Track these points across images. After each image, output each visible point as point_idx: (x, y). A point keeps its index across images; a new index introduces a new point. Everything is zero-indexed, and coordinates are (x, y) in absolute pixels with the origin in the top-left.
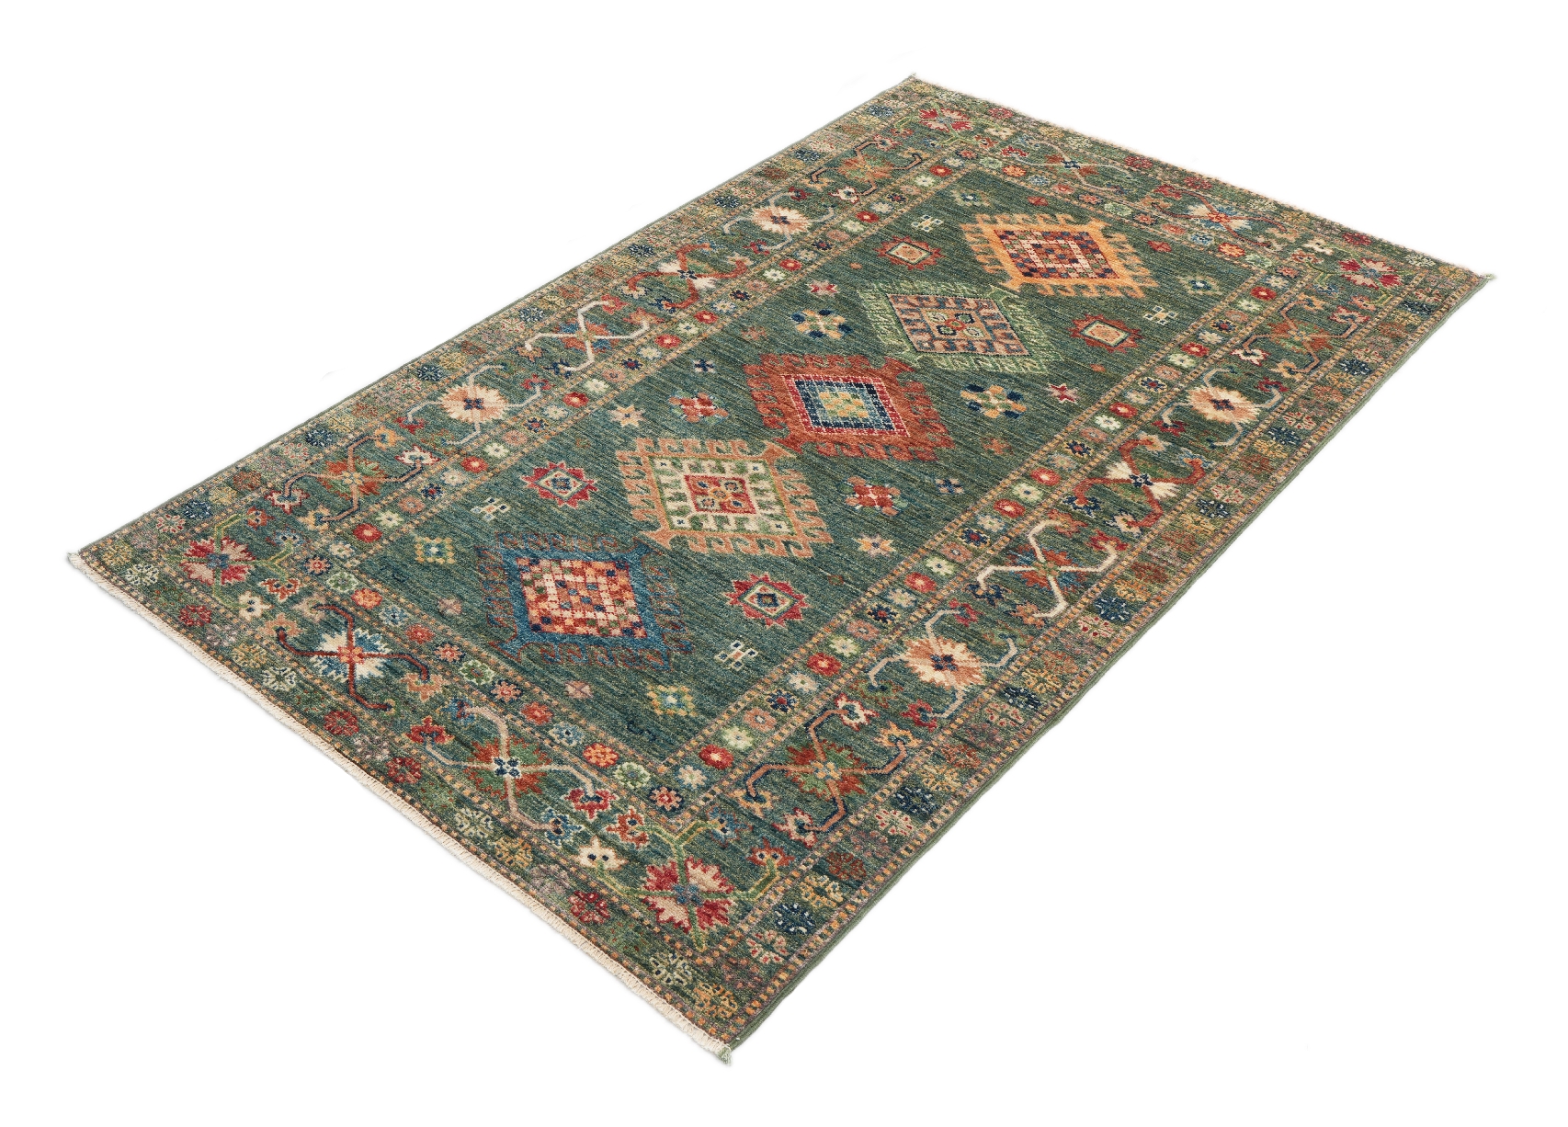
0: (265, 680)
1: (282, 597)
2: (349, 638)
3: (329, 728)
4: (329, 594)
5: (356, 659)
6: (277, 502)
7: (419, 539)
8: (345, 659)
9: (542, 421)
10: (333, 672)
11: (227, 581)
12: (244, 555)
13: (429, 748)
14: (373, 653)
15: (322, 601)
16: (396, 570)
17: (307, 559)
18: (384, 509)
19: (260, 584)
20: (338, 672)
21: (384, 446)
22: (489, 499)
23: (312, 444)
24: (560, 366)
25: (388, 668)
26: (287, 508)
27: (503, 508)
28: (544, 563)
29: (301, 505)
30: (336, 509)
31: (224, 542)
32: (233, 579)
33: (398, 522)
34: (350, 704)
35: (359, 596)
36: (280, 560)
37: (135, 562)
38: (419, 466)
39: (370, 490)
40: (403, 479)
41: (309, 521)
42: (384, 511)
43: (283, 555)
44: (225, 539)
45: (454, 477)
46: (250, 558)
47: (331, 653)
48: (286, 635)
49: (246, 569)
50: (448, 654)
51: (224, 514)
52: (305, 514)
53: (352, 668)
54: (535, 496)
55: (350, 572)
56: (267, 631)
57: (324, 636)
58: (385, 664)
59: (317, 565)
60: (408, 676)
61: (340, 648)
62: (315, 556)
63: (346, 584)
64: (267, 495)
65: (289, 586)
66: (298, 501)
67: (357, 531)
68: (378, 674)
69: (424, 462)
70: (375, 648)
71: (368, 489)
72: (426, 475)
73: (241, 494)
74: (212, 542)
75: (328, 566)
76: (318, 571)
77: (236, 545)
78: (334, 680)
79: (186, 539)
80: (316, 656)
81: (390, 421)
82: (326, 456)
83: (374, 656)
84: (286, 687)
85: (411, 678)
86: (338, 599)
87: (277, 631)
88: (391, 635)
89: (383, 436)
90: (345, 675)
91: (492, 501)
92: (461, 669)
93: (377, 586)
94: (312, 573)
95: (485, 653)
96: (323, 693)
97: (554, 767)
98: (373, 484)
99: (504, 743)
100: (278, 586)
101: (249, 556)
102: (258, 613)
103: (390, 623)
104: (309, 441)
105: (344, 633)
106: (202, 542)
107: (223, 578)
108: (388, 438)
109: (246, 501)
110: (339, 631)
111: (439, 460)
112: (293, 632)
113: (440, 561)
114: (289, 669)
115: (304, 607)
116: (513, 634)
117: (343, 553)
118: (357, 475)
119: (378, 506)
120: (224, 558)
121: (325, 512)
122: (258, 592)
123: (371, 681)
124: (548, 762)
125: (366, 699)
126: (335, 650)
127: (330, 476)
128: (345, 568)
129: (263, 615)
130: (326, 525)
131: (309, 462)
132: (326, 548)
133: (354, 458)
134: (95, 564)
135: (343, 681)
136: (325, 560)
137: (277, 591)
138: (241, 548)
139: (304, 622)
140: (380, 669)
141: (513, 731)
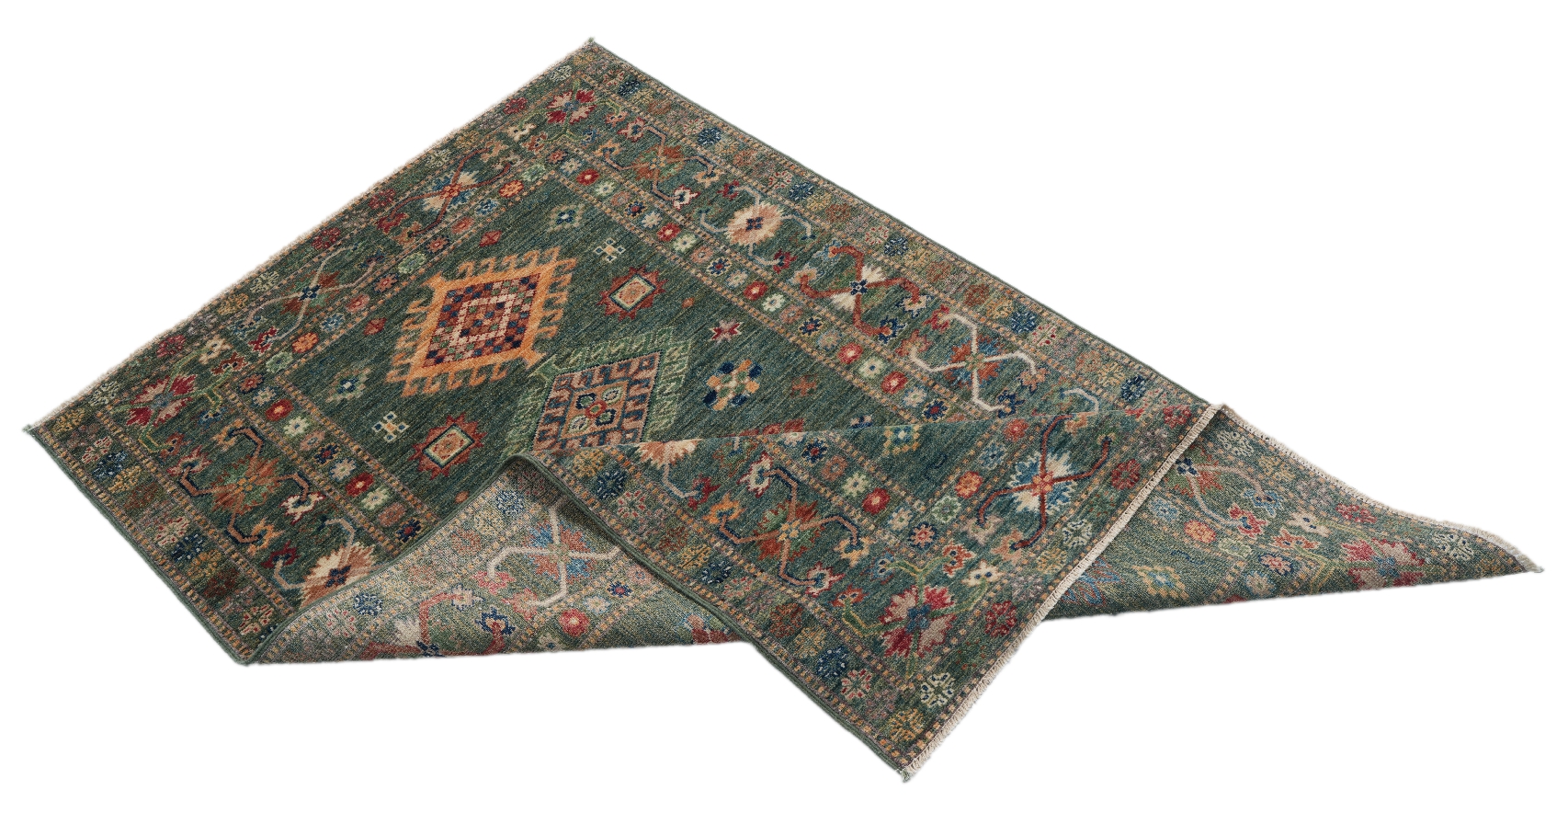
0: (1081, 544)
1: (969, 555)
2: (1021, 489)
3: (1132, 483)
4: (962, 518)
5: (1047, 479)
7: (886, 453)
8: (1048, 488)
10: (1065, 494)
12: (908, 595)
14: (1039, 466)
15: (973, 521)
16: (930, 465)
17: (914, 546)
18: (839, 492)
19: (952, 576)
20: (1065, 490)
21: (735, 513)
25: (1058, 450)
30: (840, 535)
32: (945, 597)
33: (860, 475)
34: (1102, 472)
35: (967, 492)
37: (918, 703)
38: (773, 473)
39: (809, 511)
40: (794, 484)
41: (854, 557)
42: (842, 492)
43: (906, 567)
44: (883, 621)
46: (914, 589)
47: (1042, 500)
48: (1021, 541)
49: (930, 589)
52: (846, 562)
53: (1060, 479)
55: (932, 506)
56: (1016, 557)
57: (1019, 509)
58: (1054, 453)
59: (923, 534)
60: (1068, 430)
61: (1035, 495)
62: (909, 540)
63: (946, 507)
64: (814, 596)
65: (954, 553)
66: (826, 571)
67: (868, 510)
68: (1066, 457)
69: (768, 467)
70: (1034, 466)
71: (805, 514)
72: (788, 463)
73: (808, 623)
74: (886, 634)
75: (923, 527)
76: (932, 534)
77: (894, 606)
78: (1074, 491)
79: (881, 662)
80: (1046, 511)
81: (694, 513)
82: (750, 562)
83: (1043, 466)
84: (1087, 529)
85: (1071, 427)
86: (968, 509)
87: (1016, 550)
88: (1017, 454)
89: (721, 515)
90: (1067, 484)
93: (952, 479)
94: (934, 538)
96: (1091, 497)
98: (799, 511)
100: (953, 563)
101: (910, 591)
102: (993, 569)
103: (1002, 458)
105: (1015, 495)
106: (887, 644)
107: (944, 605)
108: (726, 509)
109: (820, 614)
110: (1013, 499)
111: (764, 453)
112: (1016, 536)
113: (917, 427)
114: (1065, 529)
115: (981, 537)
117: (903, 517)
118: (785, 527)
119: (835, 498)
121: (845, 543)
122: (961, 575)
123: (1074, 461)
125: (1097, 461)
126: (1037, 498)
127: (785, 551)
128: (927, 511)
129: (994, 565)
130: (862, 540)
131: (758, 574)
132: (897, 533)
133: (756, 534)
134: (921, 744)
135: (1075, 484)
136: (916, 531)
137: (960, 561)
139: (1002, 530)
140: (1059, 456)
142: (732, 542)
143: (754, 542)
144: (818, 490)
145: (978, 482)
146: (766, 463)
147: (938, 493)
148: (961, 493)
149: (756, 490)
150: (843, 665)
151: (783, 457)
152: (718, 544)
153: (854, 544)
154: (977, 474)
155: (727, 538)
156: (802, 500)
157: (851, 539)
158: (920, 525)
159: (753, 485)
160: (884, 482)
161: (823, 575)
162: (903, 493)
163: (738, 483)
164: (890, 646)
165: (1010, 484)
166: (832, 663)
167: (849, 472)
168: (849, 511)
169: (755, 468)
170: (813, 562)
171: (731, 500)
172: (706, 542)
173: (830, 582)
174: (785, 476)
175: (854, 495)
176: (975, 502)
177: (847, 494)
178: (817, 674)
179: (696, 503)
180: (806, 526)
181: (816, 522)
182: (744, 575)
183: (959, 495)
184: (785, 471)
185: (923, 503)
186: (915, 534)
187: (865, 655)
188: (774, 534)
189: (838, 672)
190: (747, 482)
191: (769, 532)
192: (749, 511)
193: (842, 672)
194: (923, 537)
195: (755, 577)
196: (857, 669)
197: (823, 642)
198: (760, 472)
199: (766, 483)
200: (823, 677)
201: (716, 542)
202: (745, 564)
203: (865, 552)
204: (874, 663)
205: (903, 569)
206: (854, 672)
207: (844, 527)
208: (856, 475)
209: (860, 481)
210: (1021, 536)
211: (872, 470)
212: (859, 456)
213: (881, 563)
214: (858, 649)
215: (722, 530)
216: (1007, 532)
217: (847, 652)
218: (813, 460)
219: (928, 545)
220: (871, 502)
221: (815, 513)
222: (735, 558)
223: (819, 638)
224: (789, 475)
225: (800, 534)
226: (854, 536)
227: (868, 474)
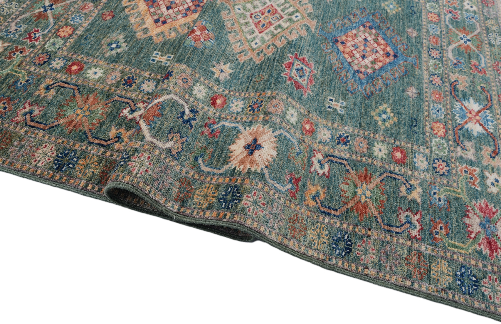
1: (475, 170)
2: (466, 123)
4: (452, 148)
5: (473, 113)
6: (418, 227)
7: (383, 128)
8: (478, 118)
9: (250, 106)
10: (488, 118)
11: (494, 210)
12: (470, 215)
13: (483, 65)
14: (464, 108)
15: (459, 149)
16: (411, 126)
17: (442, 175)
18: (375, 158)
19: (479, 189)
20: (487, 116)
21: (322, 193)
22: (329, 109)
23: (351, 245)
24: (186, 118)
26: (418, 217)
27: (331, 100)
28: (356, 68)
29: (409, 208)
30: (397, 184)
31: (473, 236)
32: (490, 207)
33: (378, 144)
34: (495, 102)
35: (441, 133)
36: (456, 190)
38: (327, 160)
39: (366, 175)
40: (344, 162)
41: (416, 195)
42: (376, 157)
43: (450, 191)
44: (471, 238)
45: (324, 135)
46: (469, 208)
47: (481, 125)
48: (492, 152)
49: (478, 204)
50: (437, 81)
51: (455, 257)
52: (414, 201)
53: (480, 111)
54: (315, 86)
55: (431, 147)
56: (499, 163)
57: (475, 134)
58: (465, 100)
59: (441, 167)
60: (461, 89)
61: (475, 123)
62: (436, 172)
63: (438, 145)
64: (419, 239)
65: (466, 172)
66: (408, 213)
67: (402, 162)
68: (471, 100)
69: (321, 158)
70: (461, 109)
71: (365, 178)
72: (331, 151)
73: (430, 260)
74: (480, 245)
75: (436, 161)
76: (444, 164)
77: (469, 226)
78: (491, 115)
80: (488, 130)
81: (297, 201)
82: (357, 226)
83: (465, 107)
85: (461, 87)
86: (451, 143)
87: (494, 158)
88: (448, 107)
89: (314, 198)
90: (485, 113)
91: (329, 107)
92: (439, 72)
93: (428, 129)
94: (448, 166)
95: (425, 68)
97: (451, 27)
98: (360, 177)
99: (456, 45)
100: (471, 178)
101: (468, 211)
102: (495, 176)
103: (443, 110)
104: (349, 249)
105: (466, 127)
106: (486, 251)
107: (494, 213)
108: (313, 193)
109: (433, 251)
110: (467, 129)
111: (314, 150)
112: (487, 150)
113: (388, 110)
116: (405, 63)
117: (421, 159)
118: (359, 191)
119: (375, 162)
120: (482, 225)
121: (403, 189)
122: (483, 186)
123: (478, 100)
124: (451, 30)
125: (487, 97)
126: (478, 125)
127: (373, 208)
128: (431, 151)
130: (411, 182)
131: (369, 233)
132: (426, 171)
133: (346, 204)
135: (488, 111)
136: (434, 165)
137: (474, 176)
138: (467, 220)
139: (478, 149)
140: (469, 101)
141: (449, 44)
142: (334, 215)
143: (348, 209)
144: (362, 160)
145: (442, 126)
146: (319, 156)
147: (428, 139)
148: (439, 135)
149: (324, 174)
150: (474, 279)
151: (327, 149)
152: (327, 220)
153: (409, 187)
154: (438, 122)
155: (329, 214)
156: (356, 170)
157: (405, 184)
158: (434, 161)
159: (321, 172)
160: (394, 143)
161: (407, 216)
162: (409, 145)
163: (311, 173)
164: (488, 252)
165: (458, 121)
166: (466, 281)
167: (371, 144)
168: (390, 167)
169: (315, 160)
170: (395, 211)
171: (313, 185)
172: (317, 222)
173: (417, 221)
174: (335, 159)
175: (384, 156)
176: (451, 137)
177: (380, 157)
178: (464, 293)
179: (294, 193)
180: (372, 186)
181: (376, 180)
182: (361, 238)
183: (439, 136)
184: (333, 156)
185: (425, 147)
186: (436, 168)
187: (480, 265)
188: (356, 199)
189: (475, 286)
190: (315, 171)
191: (353, 198)
192: (329, 189)
193: (477, 284)
194: (443, 168)
195: (369, 236)
196: (485, 277)
197: (449, 269)
198: (319, 162)
199: (326, 168)
200: (469, 294)
201: (324, 220)
202: (354, 228)
203: (419, 190)
204: (489, 268)
205: (449, 193)
206: (484, 280)
207: (395, 179)
208: (376, 144)
209: (380, 147)
210: (490, 149)
211: (382, 138)
212: (369, 134)
213: (435, 194)
214: (473, 262)
215: (322, 209)
216: (481, 149)
217: (469, 268)
218: (345, 144)
219: (448, 172)
220: (396, 157)
221: (371, 175)
222: (345, 226)
223: (444, 266)
224: (337, 157)
225: (373, 192)
226: (405, 182)
227: (382, 141)
